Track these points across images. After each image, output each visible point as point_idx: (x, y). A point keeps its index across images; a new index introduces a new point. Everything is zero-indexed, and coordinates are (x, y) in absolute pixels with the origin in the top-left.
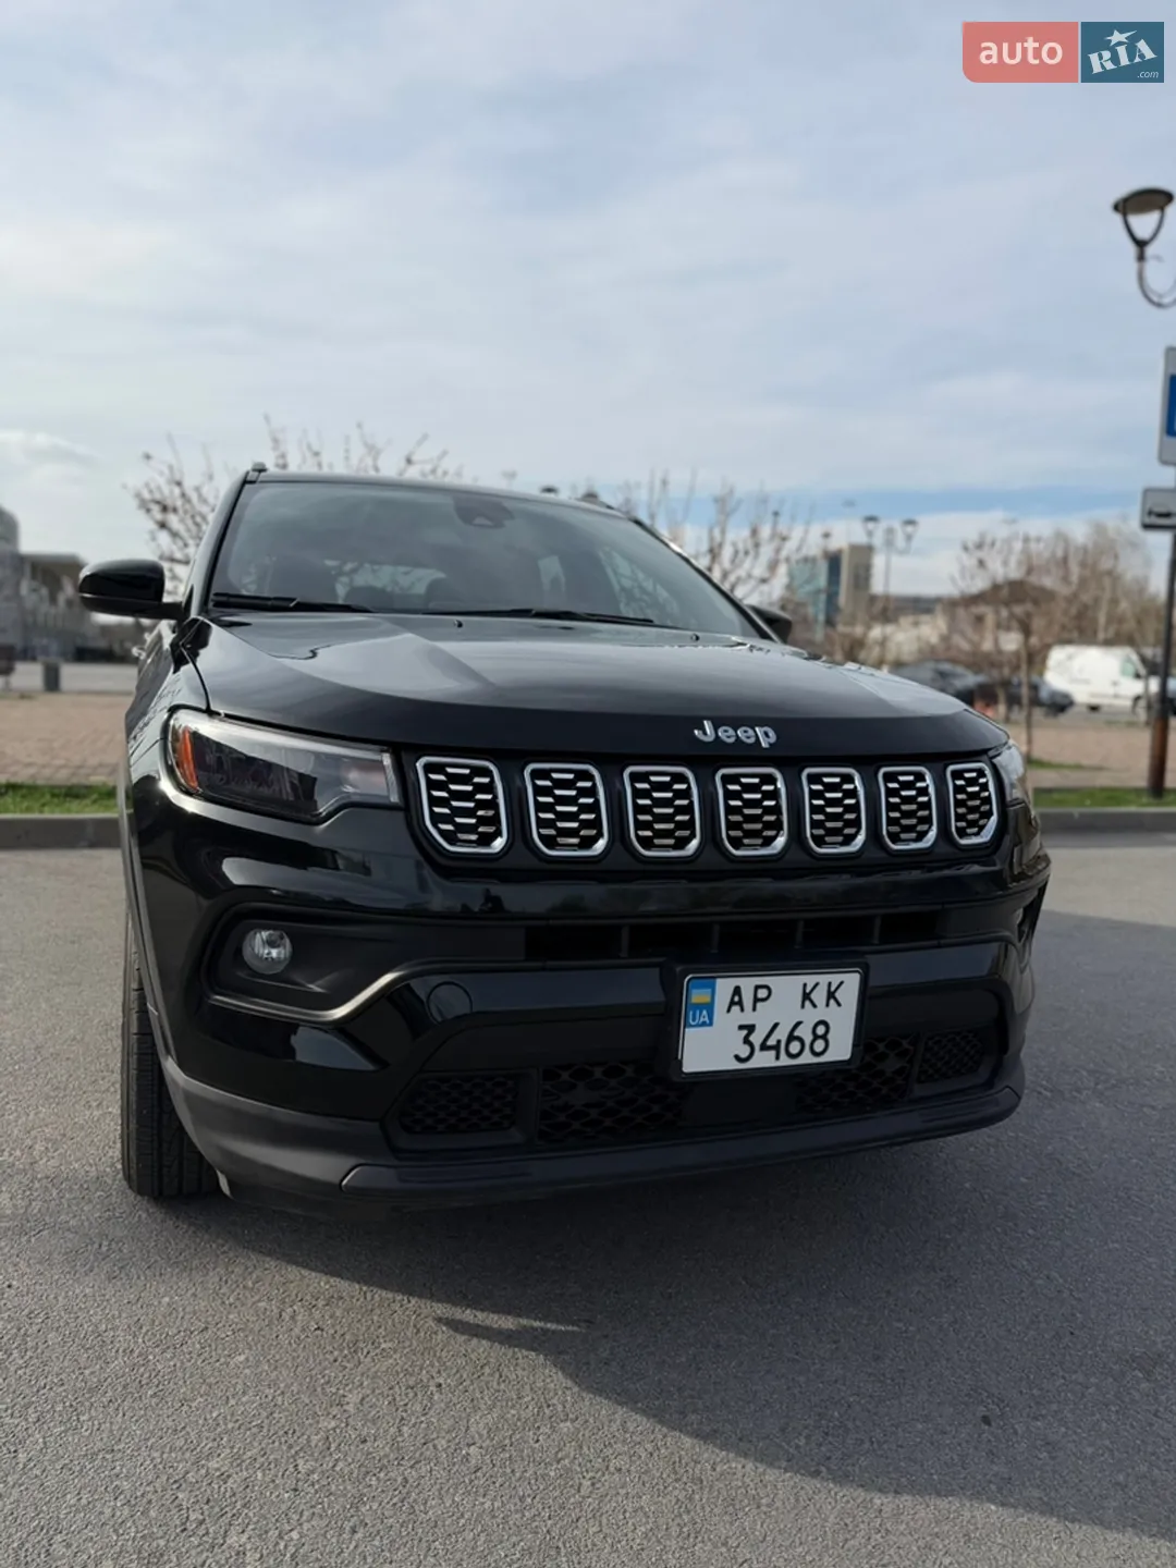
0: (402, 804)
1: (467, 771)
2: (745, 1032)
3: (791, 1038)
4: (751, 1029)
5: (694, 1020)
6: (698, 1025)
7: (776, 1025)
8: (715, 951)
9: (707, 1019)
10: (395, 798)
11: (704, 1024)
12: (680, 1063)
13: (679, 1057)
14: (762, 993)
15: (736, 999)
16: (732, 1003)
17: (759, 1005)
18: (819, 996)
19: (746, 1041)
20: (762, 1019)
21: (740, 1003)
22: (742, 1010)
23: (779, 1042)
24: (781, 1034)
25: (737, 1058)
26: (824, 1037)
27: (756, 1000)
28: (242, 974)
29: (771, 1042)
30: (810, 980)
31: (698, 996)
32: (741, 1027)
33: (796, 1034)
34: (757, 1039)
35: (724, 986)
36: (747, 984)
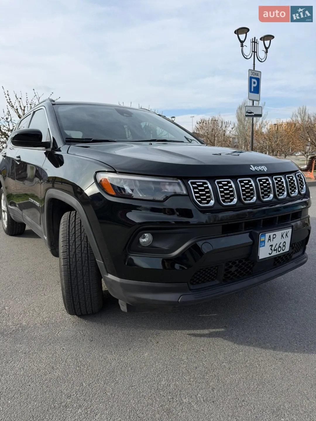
0: (187, 194)
1: (202, 183)
2: (271, 247)
3: (279, 247)
4: (272, 246)
5: (261, 245)
6: (262, 247)
7: (277, 244)
8: (262, 227)
9: (264, 245)
10: (185, 192)
11: (263, 246)
12: (259, 257)
13: (258, 255)
14: (274, 236)
15: (270, 238)
16: (269, 240)
17: (274, 239)
18: (284, 236)
19: (271, 249)
20: (274, 243)
21: (270, 240)
22: (271, 241)
23: (277, 248)
24: (277, 247)
25: (270, 254)
26: (285, 246)
27: (273, 238)
28: (140, 247)
29: (275, 249)
30: (283, 231)
31: (262, 239)
32: (270, 246)
33: (280, 246)
34: (273, 248)
35: (267, 235)
36: (271, 234)
